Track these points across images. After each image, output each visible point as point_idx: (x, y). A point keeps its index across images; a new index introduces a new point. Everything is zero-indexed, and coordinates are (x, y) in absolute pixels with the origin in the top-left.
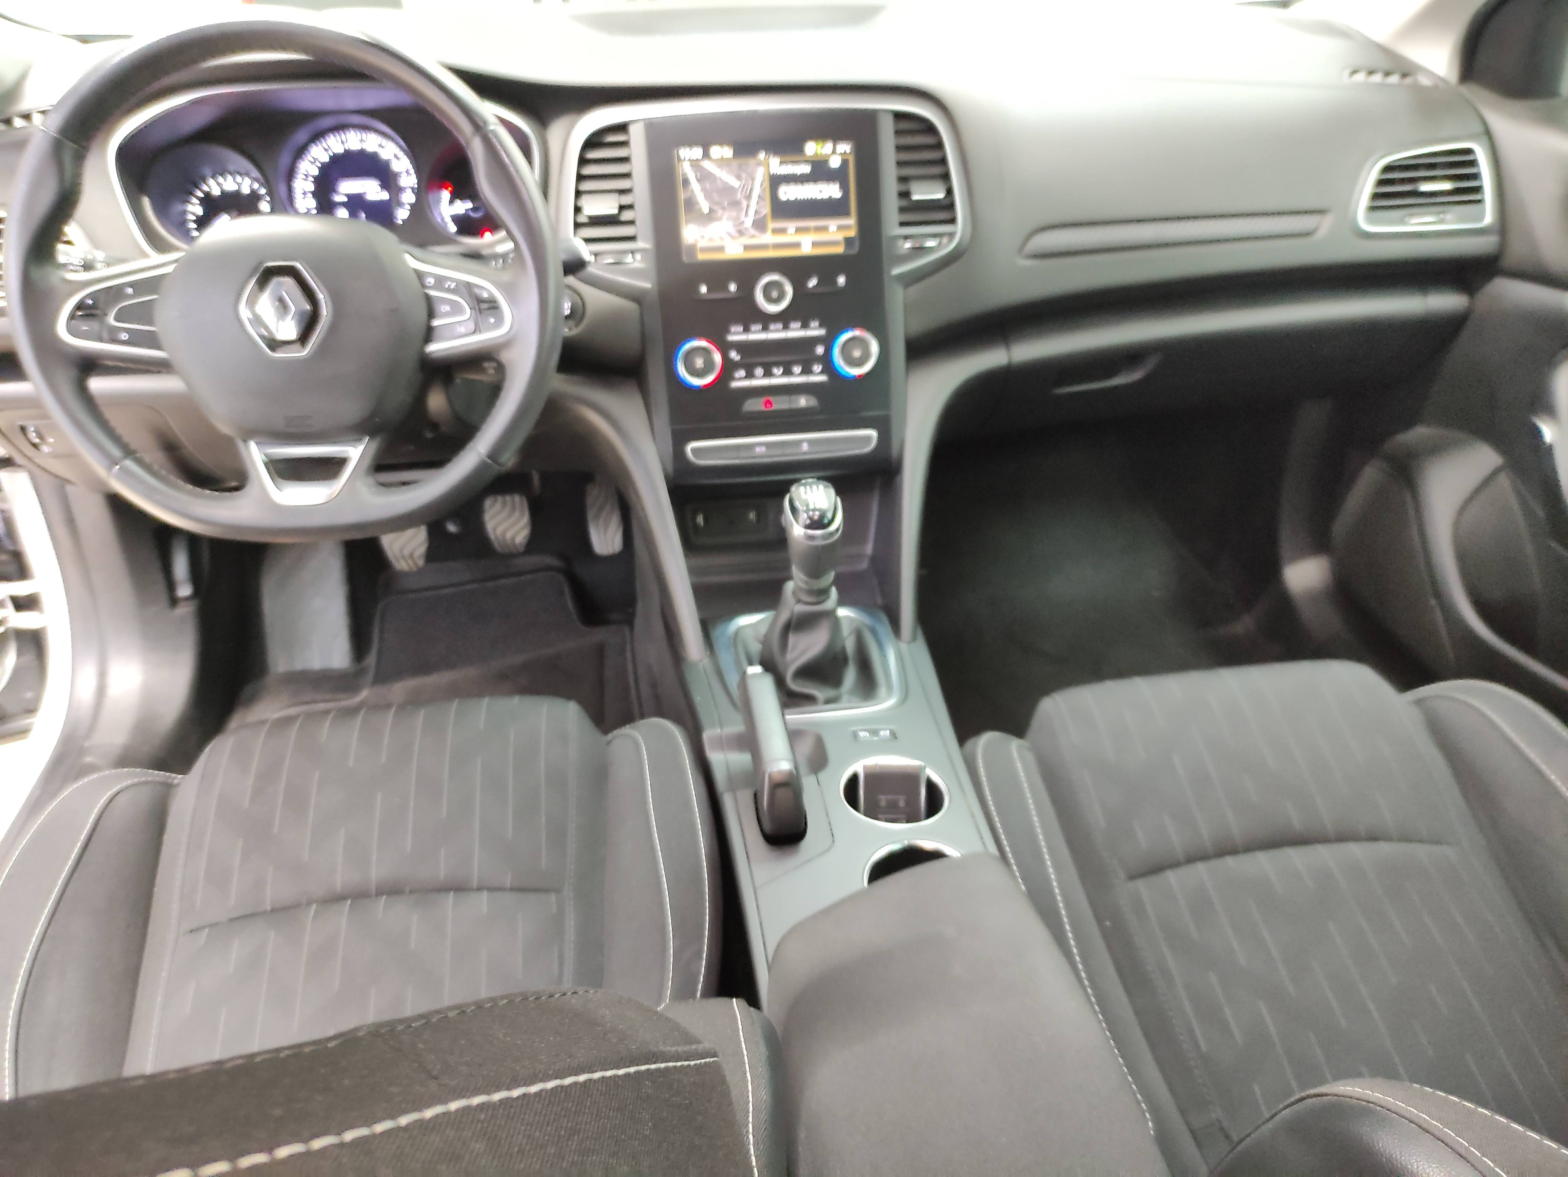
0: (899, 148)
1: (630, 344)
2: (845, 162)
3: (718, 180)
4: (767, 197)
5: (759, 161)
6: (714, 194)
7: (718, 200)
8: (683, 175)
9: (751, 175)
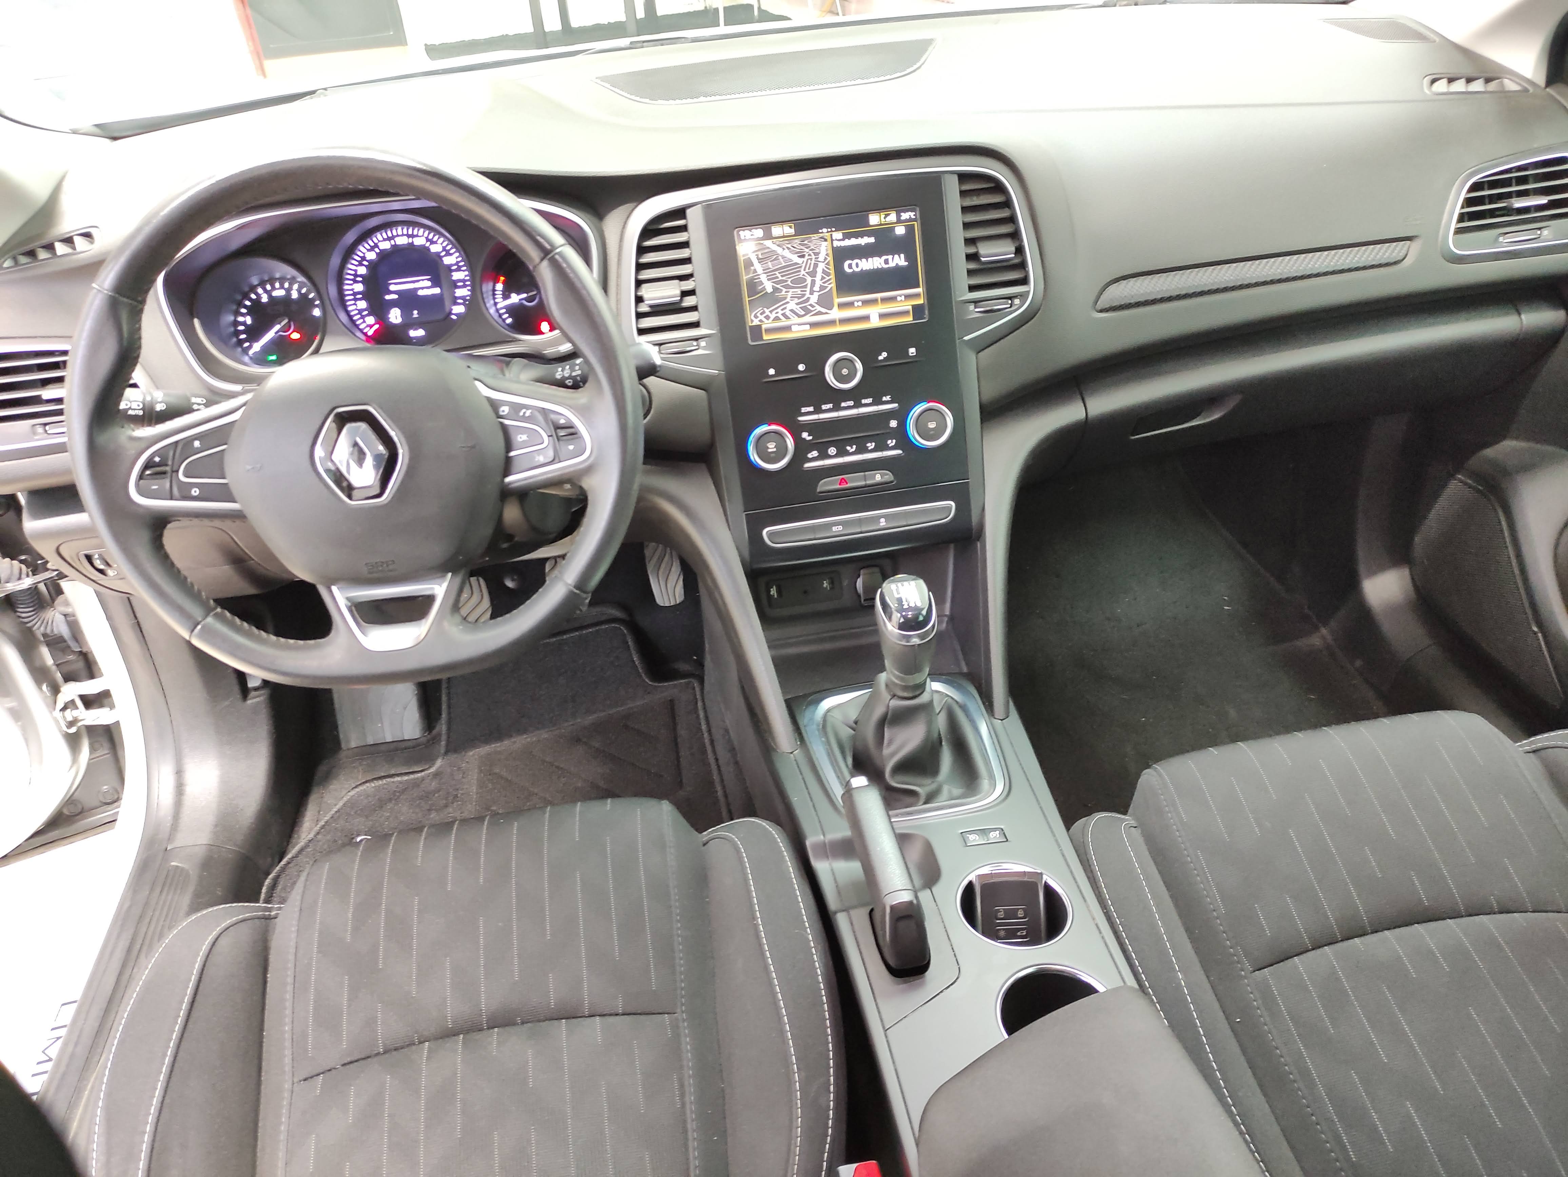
0: (965, 210)
1: (699, 432)
2: (910, 230)
3: (780, 257)
4: (832, 272)
5: (821, 235)
6: (777, 272)
7: (781, 278)
8: (744, 256)
9: (815, 250)
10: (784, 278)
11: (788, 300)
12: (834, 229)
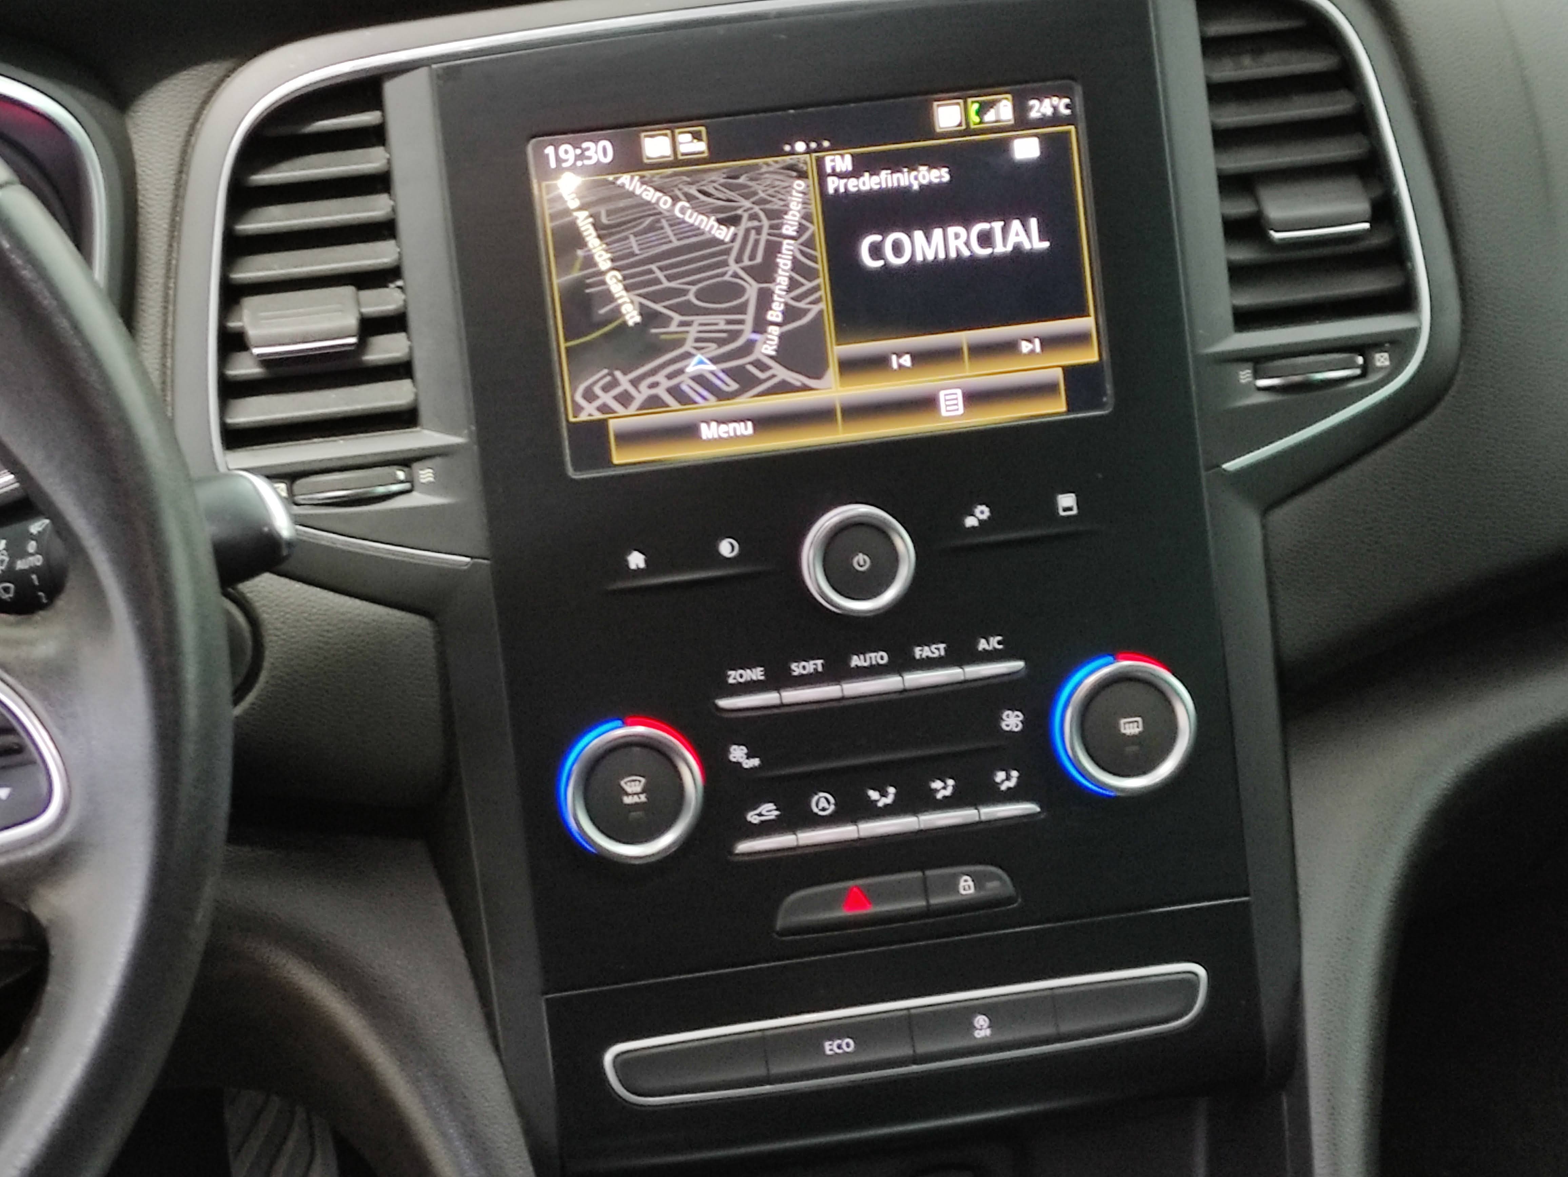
0: (1219, 92)
3: (664, 223)
4: (822, 266)
5: (788, 159)
6: (653, 267)
7: (666, 284)
8: (553, 217)
9: (769, 202)
10: (674, 284)
11: (688, 347)
12: (826, 144)
